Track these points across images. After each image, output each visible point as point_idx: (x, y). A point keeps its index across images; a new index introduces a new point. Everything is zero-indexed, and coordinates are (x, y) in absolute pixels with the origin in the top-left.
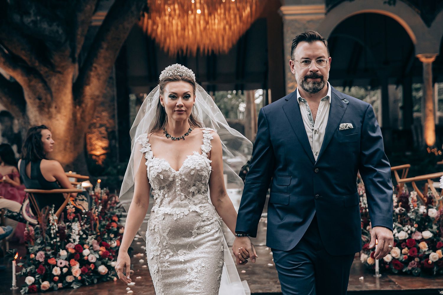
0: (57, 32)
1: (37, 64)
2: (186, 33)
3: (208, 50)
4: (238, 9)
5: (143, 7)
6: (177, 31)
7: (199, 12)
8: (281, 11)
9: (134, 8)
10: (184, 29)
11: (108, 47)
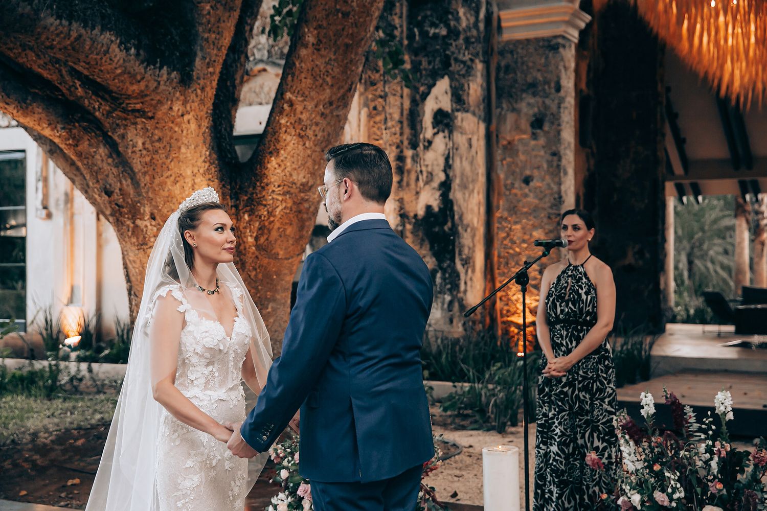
1: (80, 92)
11: (320, 41)
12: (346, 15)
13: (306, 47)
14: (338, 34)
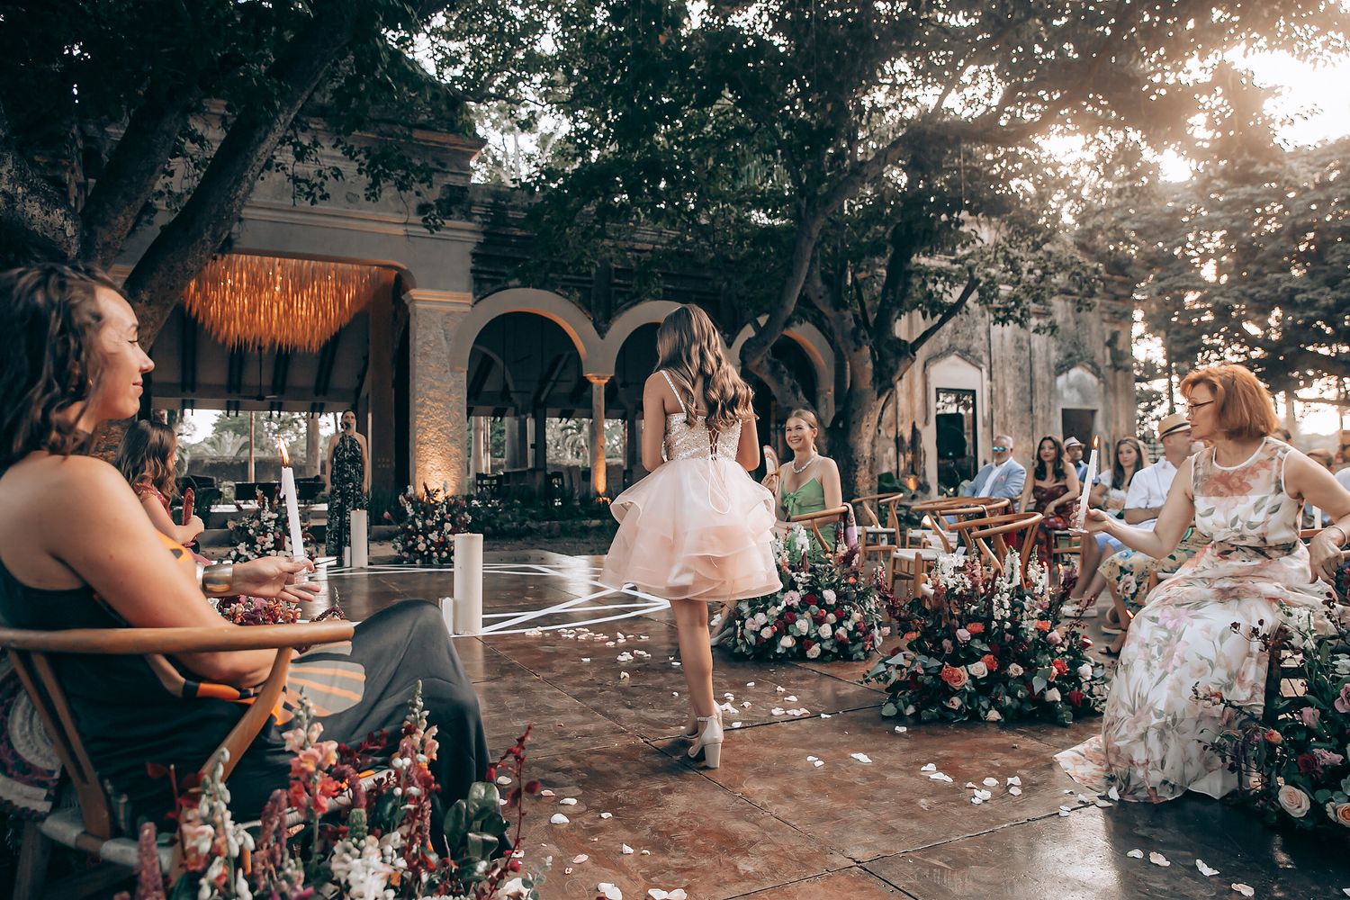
0: (63, 229)
2: (257, 318)
3: (280, 346)
4: (339, 291)
5: (225, 236)
6: (241, 314)
7: (278, 289)
8: (410, 296)
9: (207, 236)
10: (253, 311)
11: (151, 300)
12: (172, 288)
13: (140, 302)
14: (164, 298)
